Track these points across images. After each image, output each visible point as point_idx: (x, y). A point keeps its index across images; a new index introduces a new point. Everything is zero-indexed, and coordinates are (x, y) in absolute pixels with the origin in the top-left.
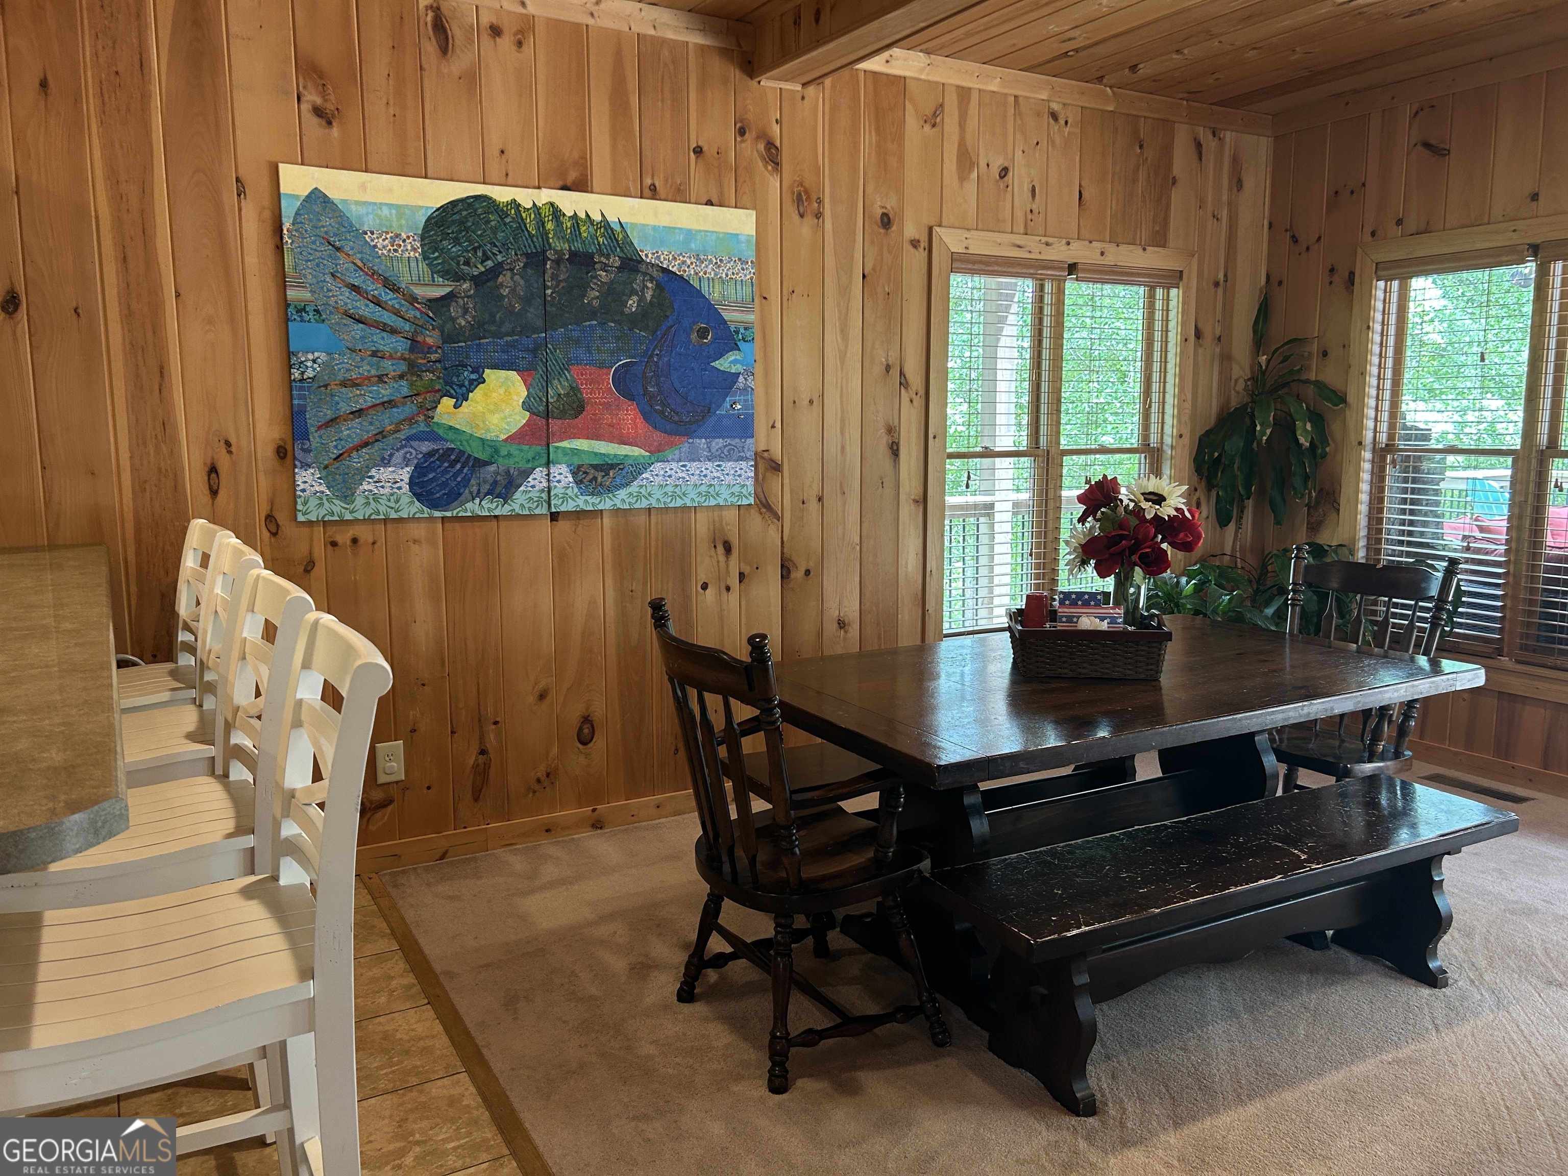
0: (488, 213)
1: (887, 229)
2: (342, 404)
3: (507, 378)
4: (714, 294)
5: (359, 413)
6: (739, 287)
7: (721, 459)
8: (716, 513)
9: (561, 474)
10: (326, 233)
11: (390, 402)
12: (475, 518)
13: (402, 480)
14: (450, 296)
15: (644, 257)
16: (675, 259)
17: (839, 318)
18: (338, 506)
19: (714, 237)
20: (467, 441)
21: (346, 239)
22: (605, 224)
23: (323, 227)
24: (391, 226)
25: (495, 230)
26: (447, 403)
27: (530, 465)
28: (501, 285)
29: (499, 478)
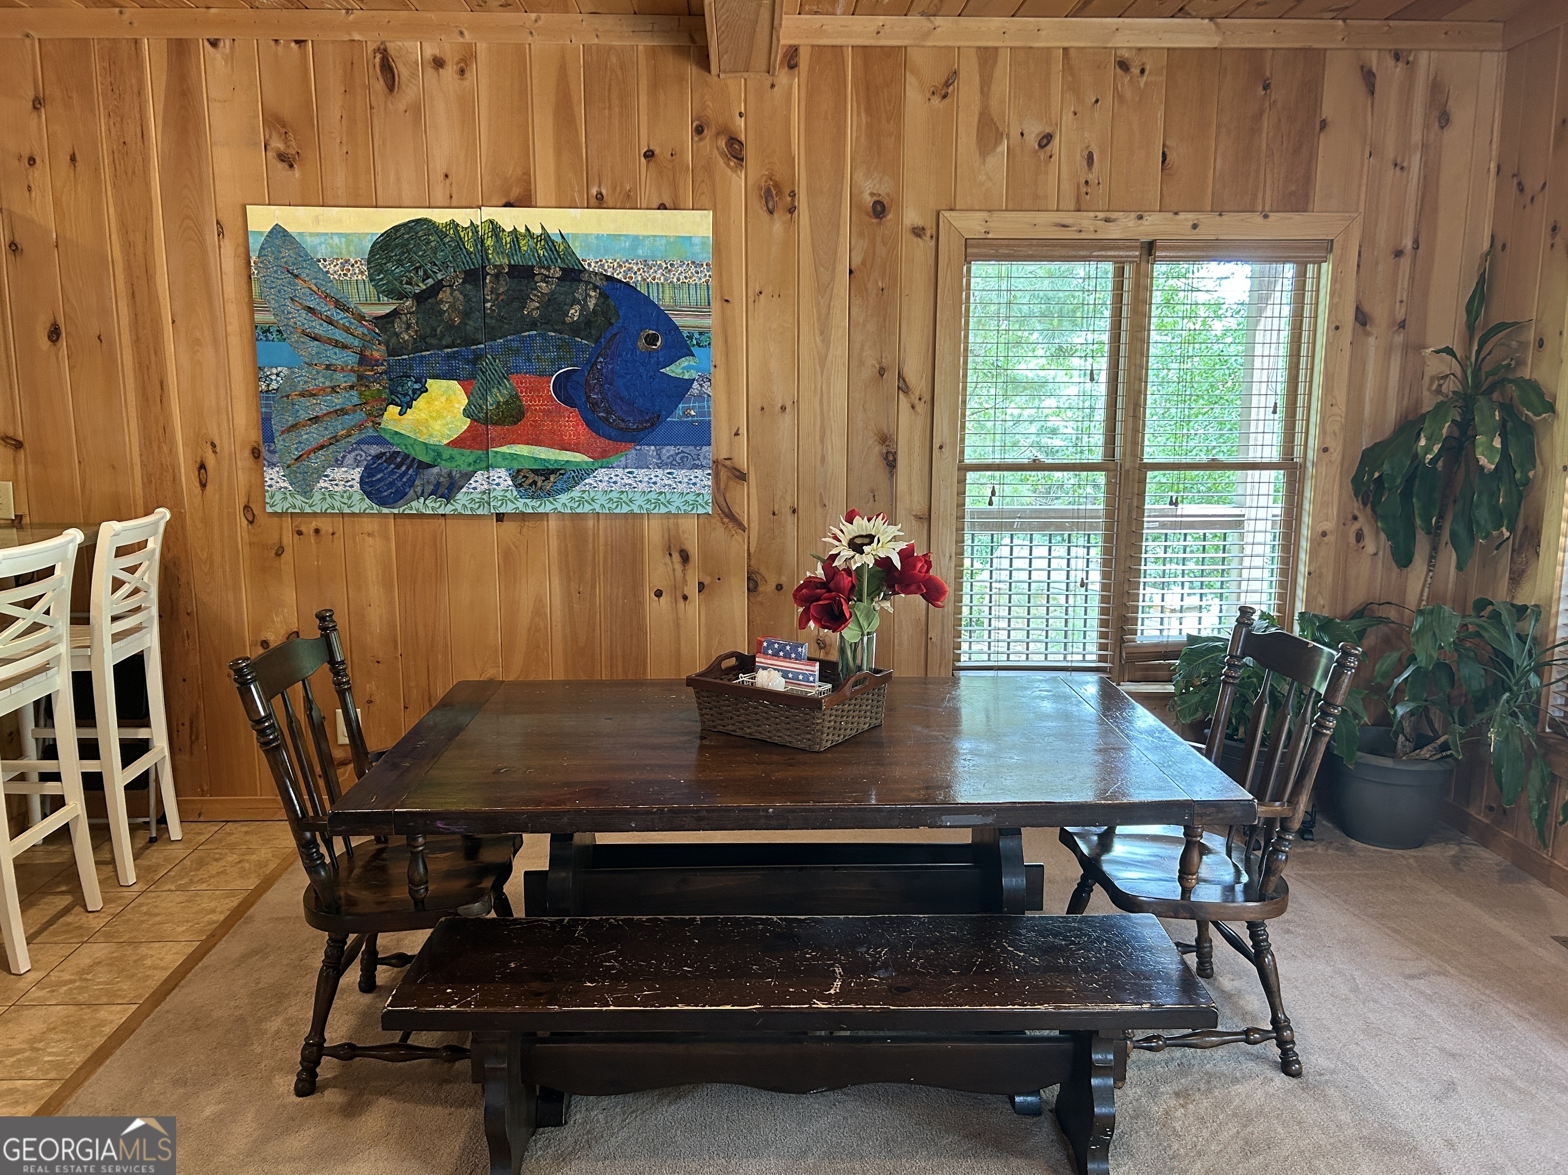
0: (429, 235)
1: (881, 218)
2: (301, 412)
3: (448, 387)
4: (664, 299)
5: (315, 420)
6: (692, 292)
7: (672, 466)
8: (671, 521)
9: (500, 477)
10: (286, 262)
11: (342, 410)
12: (421, 516)
13: (353, 479)
14: (395, 314)
15: (586, 267)
16: (620, 266)
17: (819, 319)
18: (299, 501)
19: (664, 241)
20: (411, 445)
21: (303, 267)
22: (545, 237)
23: (283, 257)
24: (341, 253)
25: (435, 251)
26: (393, 410)
27: (471, 469)
28: (441, 301)
29: (442, 479)
